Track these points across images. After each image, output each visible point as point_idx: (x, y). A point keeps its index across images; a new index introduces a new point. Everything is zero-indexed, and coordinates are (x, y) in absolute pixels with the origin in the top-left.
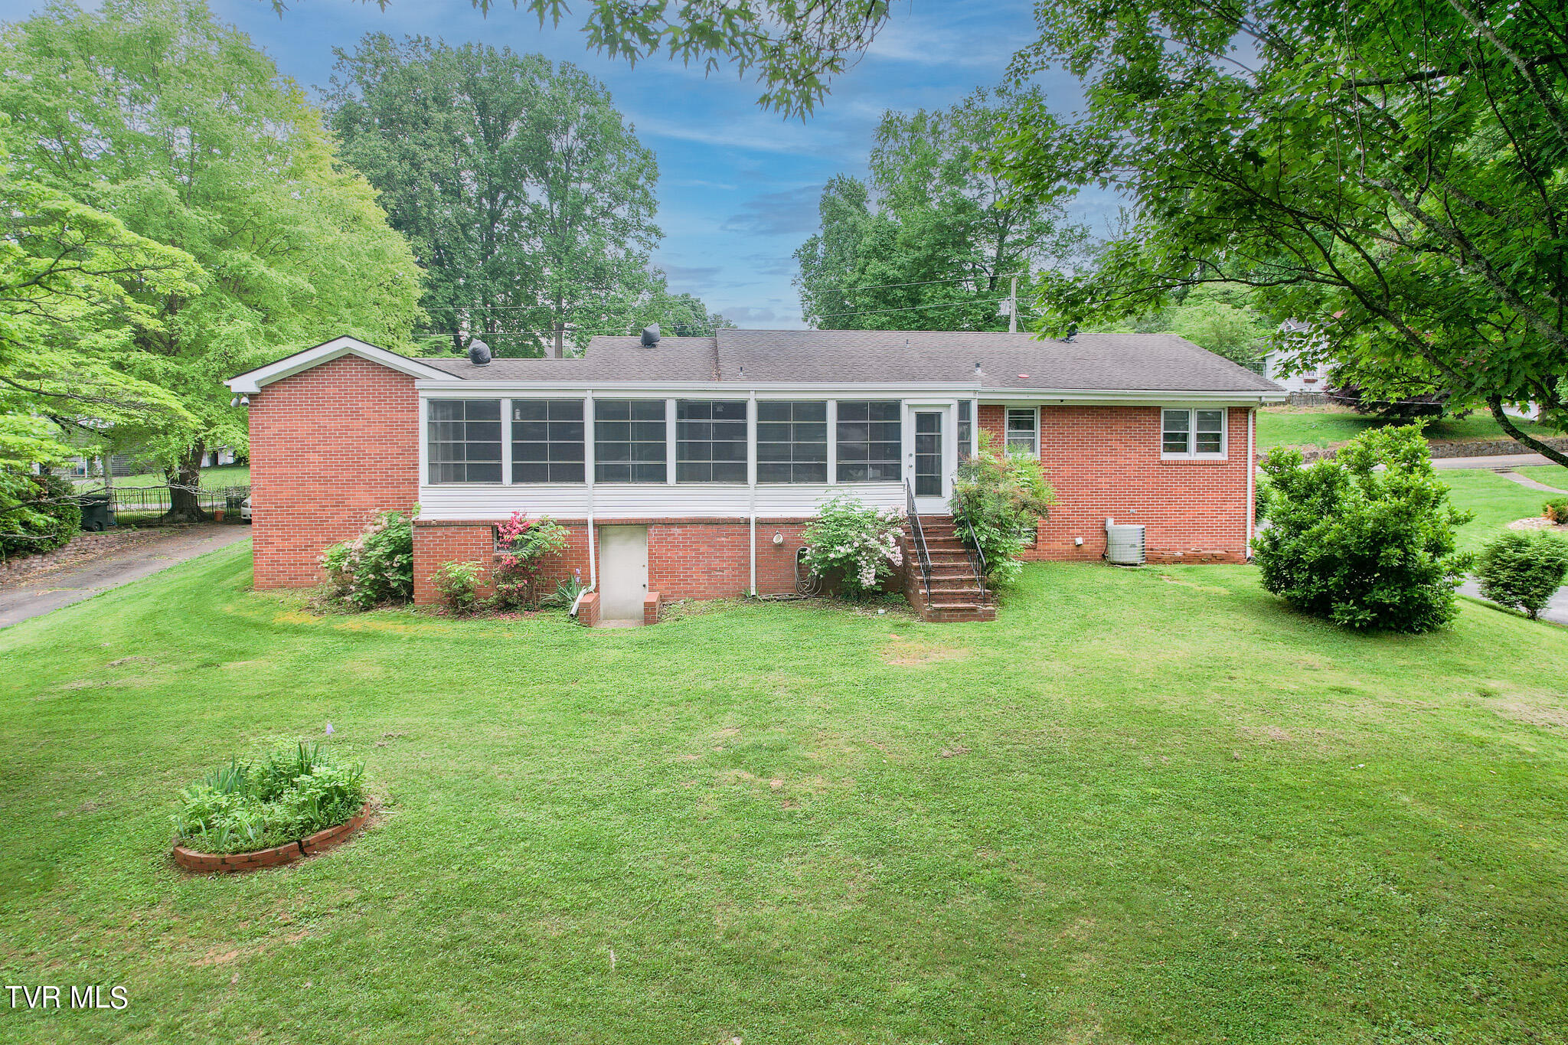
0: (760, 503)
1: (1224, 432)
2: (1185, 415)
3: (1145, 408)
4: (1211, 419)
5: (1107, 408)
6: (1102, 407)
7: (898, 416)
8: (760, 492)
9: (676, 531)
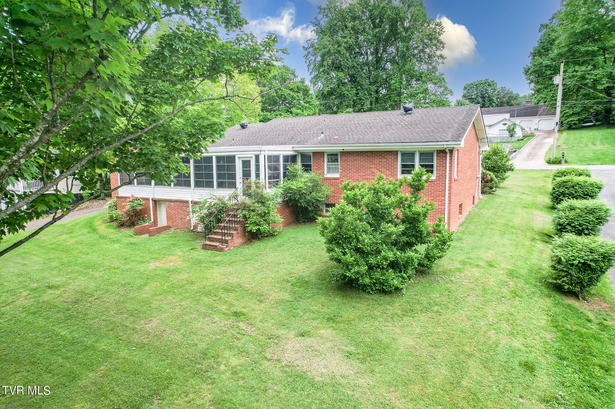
0: (196, 195)
1: (435, 163)
2: (413, 154)
3: (389, 152)
4: (426, 156)
5: (370, 152)
6: (367, 152)
7: (234, 162)
8: (196, 191)
9: (172, 204)
